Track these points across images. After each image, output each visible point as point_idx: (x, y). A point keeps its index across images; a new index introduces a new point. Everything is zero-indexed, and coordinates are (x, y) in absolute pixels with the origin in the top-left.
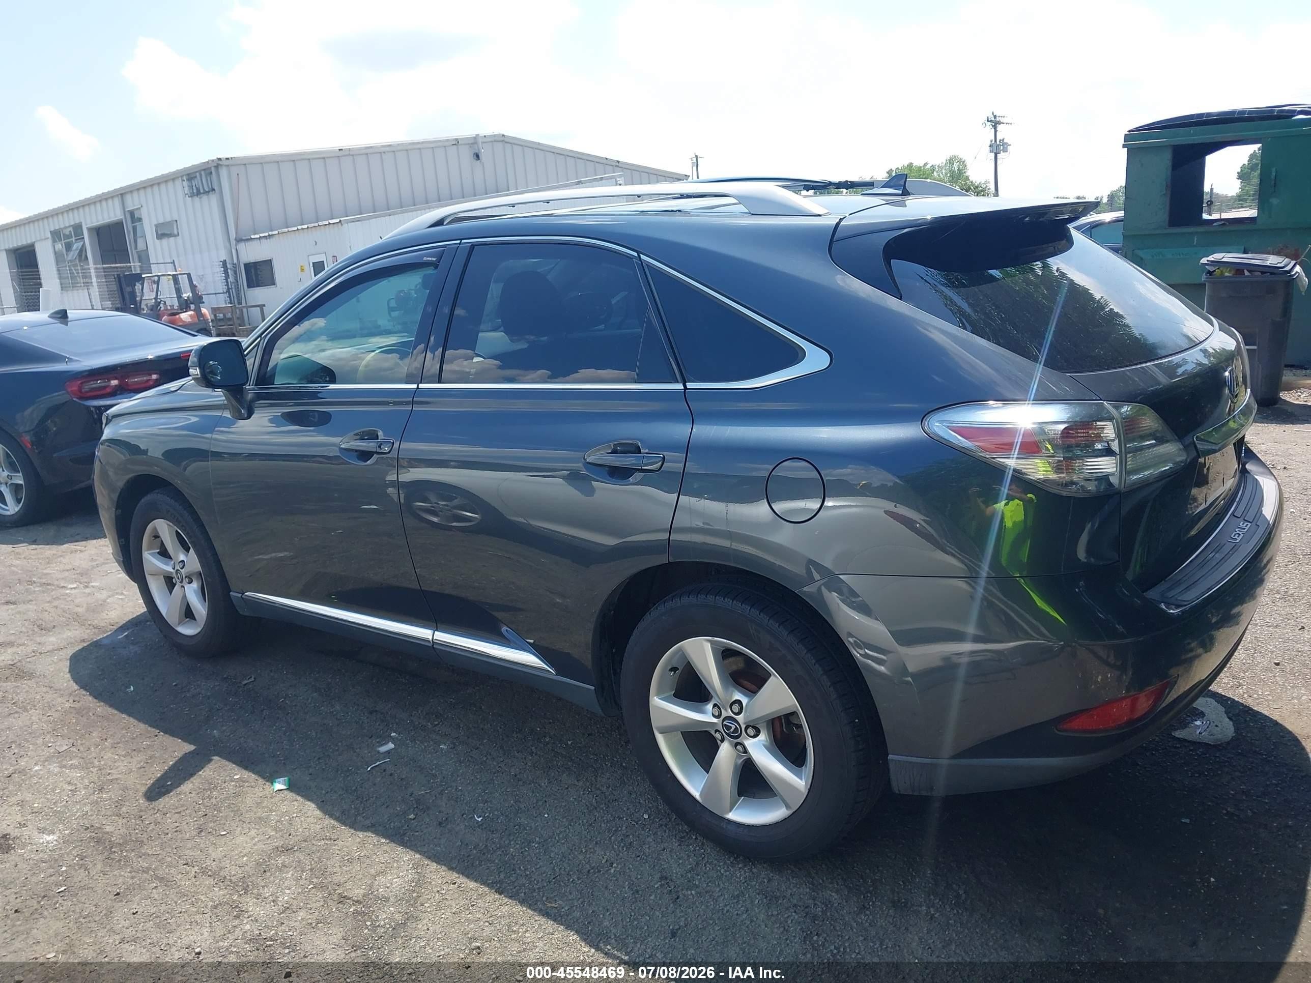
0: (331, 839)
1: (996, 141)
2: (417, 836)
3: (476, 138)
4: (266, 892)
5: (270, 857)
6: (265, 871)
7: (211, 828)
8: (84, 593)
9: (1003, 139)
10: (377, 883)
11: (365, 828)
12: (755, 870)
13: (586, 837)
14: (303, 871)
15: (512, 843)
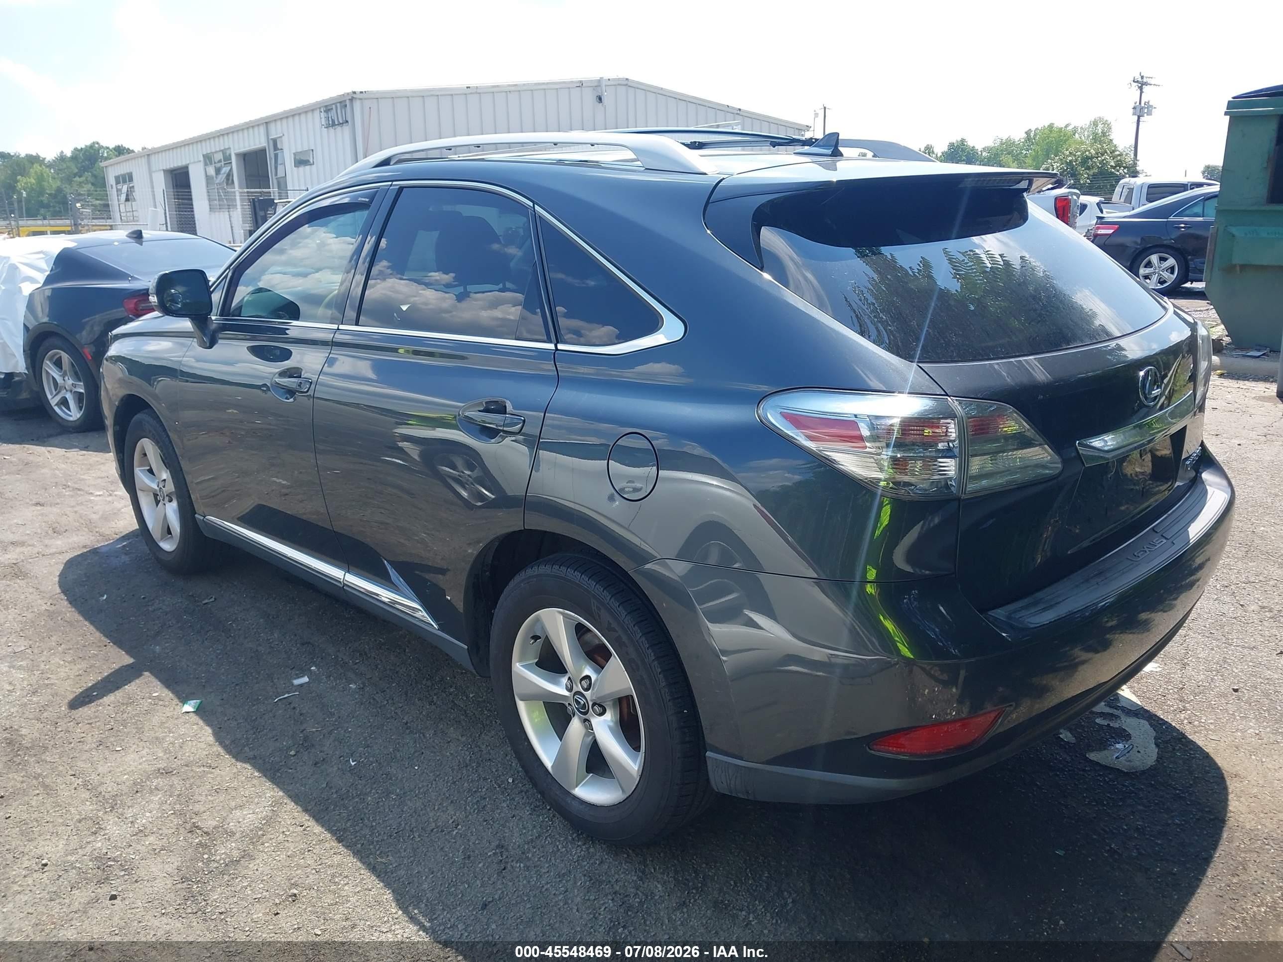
0: (210, 766)
1: (1140, 103)
2: (290, 773)
3: (600, 81)
4: (129, 813)
5: (148, 778)
6: (137, 792)
7: (111, 742)
8: (106, 501)
9: (1148, 103)
10: (231, 816)
11: (246, 760)
12: (592, 850)
13: (444, 794)
14: (171, 796)
15: (373, 791)
